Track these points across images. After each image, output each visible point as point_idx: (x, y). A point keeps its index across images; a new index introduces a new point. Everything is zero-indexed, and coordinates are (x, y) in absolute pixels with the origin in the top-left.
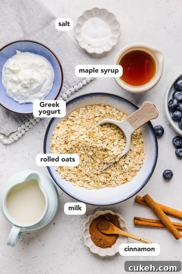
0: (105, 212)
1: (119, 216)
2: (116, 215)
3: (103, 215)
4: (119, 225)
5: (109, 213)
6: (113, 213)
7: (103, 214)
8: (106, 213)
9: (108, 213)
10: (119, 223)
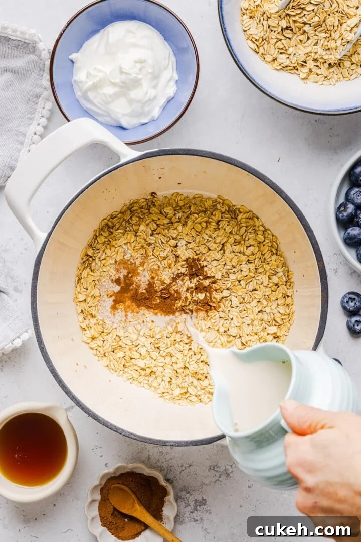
0: (151, 473)
1: (169, 493)
2: (166, 489)
3: (143, 474)
4: (162, 508)
5: (156, 477)
6: (163, 482)
7: (145, 473)
8: (151, 475)
9: (153, 476)
10: (164, 504)
